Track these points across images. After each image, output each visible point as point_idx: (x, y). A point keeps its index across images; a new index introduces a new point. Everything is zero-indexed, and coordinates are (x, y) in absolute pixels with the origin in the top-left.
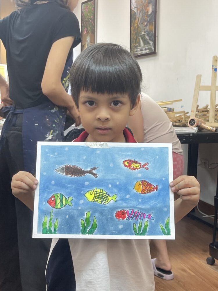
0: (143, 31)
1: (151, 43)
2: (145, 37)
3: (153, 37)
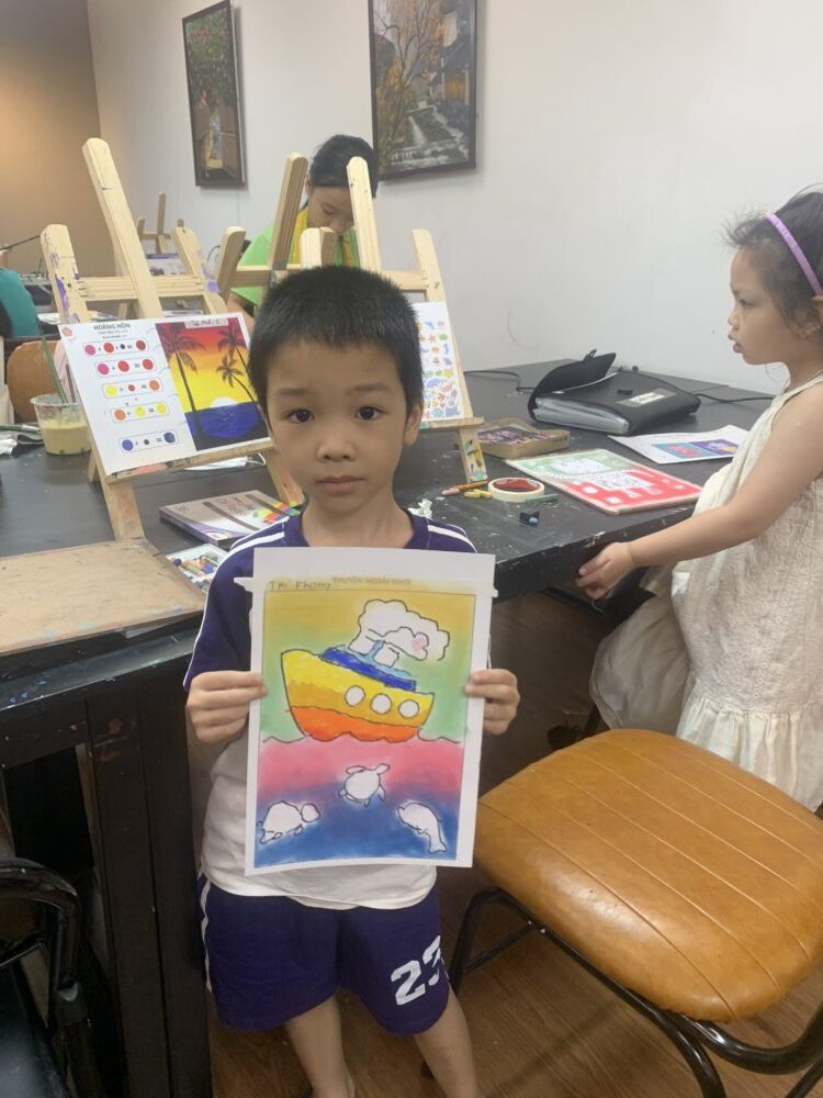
0: (422, 100)
1: (457, 134)
2: (433, 117)
3: (464, 120)
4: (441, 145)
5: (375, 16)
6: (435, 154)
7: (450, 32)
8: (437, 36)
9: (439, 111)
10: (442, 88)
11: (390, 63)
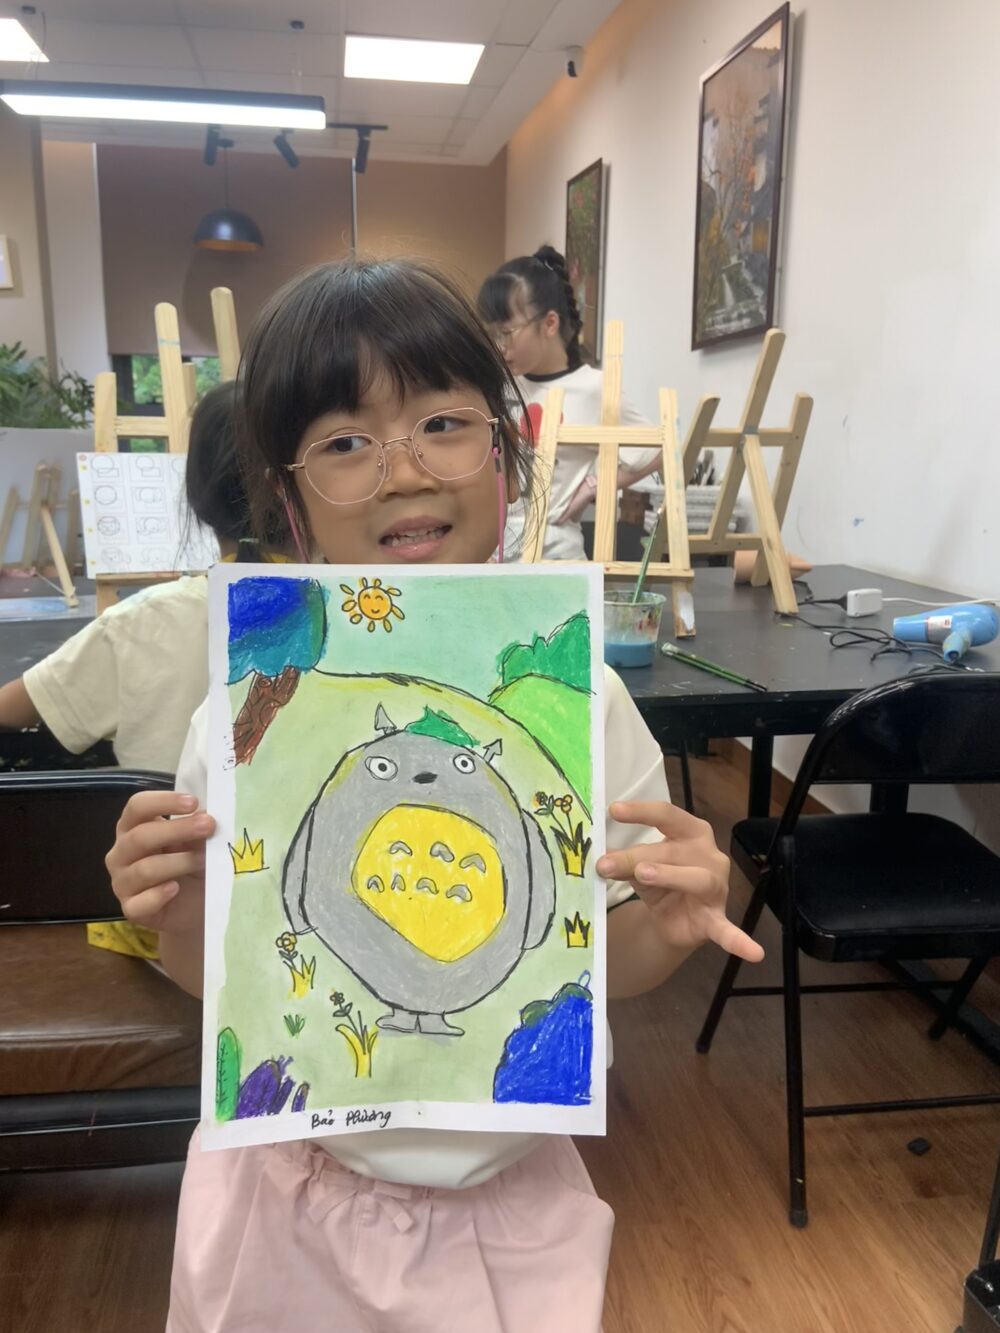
0: (734, 254)
1: (759, 293)
2: (741, 274)
3: (765, 275)
4: (745, 307)
5: (703, 161)
6: (740, 317)
7: (761, 174)
8: (749, 179)
9: (747, 267)
10: (750, 240)
11: (711, 214)
